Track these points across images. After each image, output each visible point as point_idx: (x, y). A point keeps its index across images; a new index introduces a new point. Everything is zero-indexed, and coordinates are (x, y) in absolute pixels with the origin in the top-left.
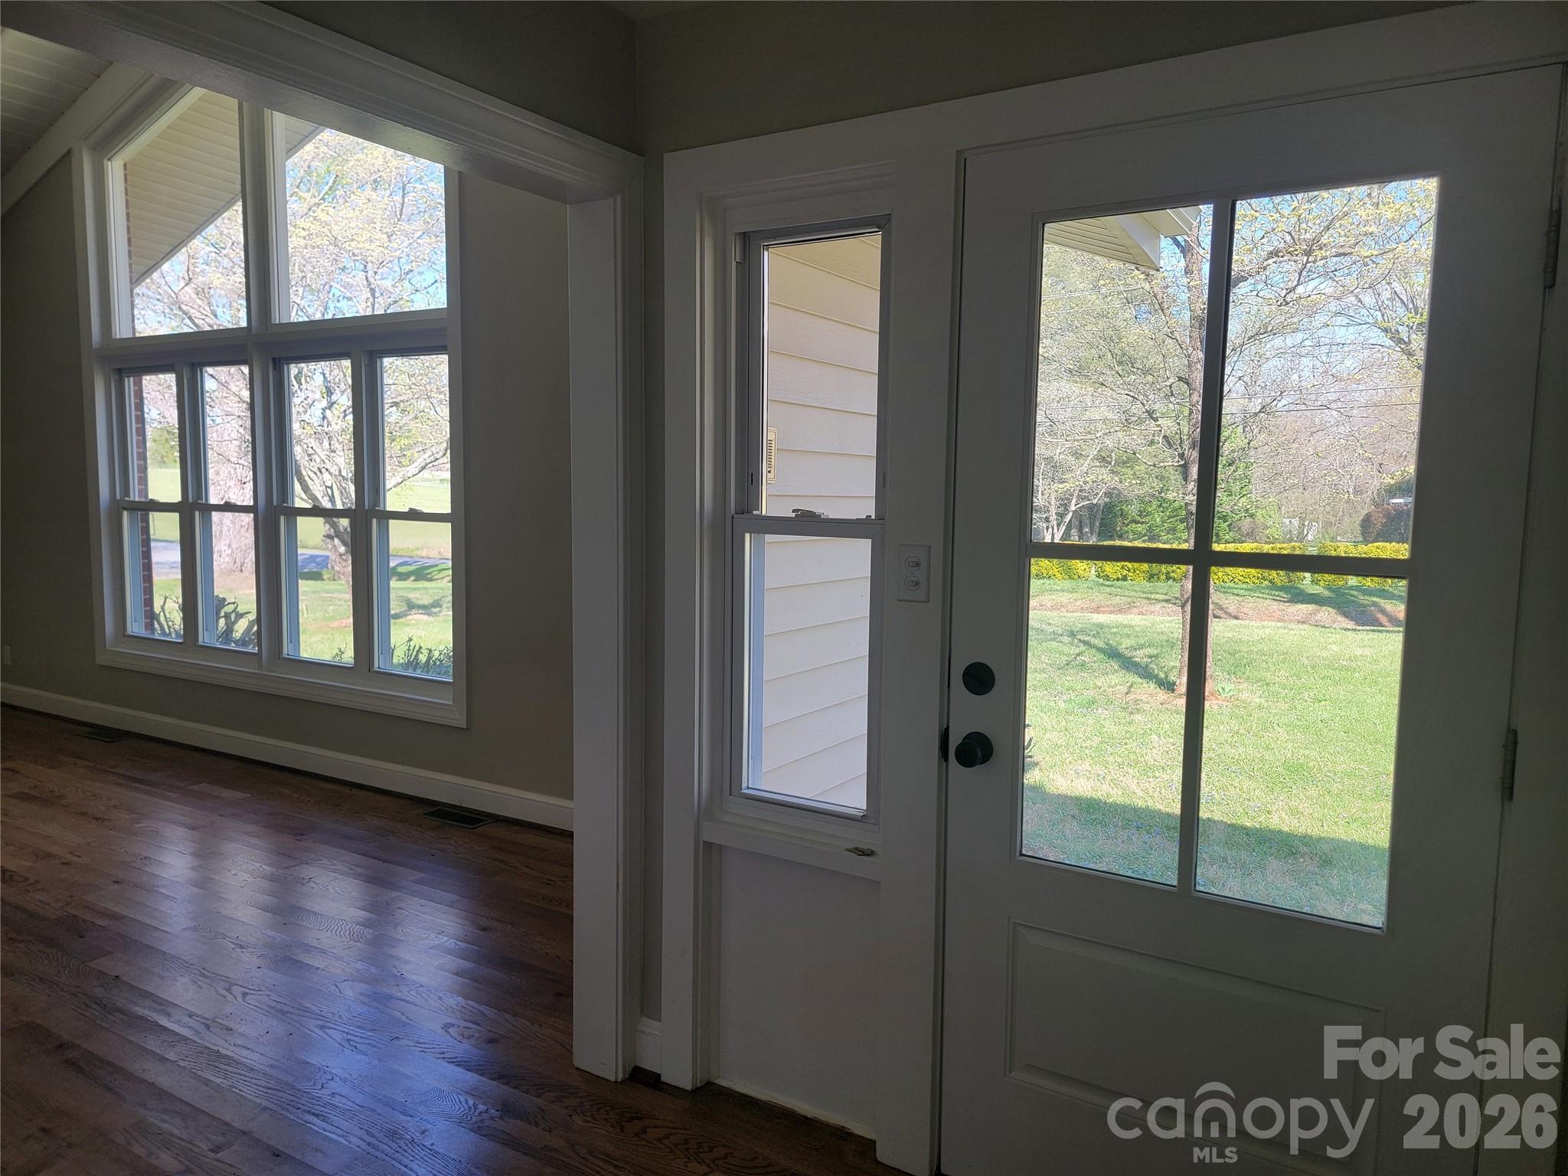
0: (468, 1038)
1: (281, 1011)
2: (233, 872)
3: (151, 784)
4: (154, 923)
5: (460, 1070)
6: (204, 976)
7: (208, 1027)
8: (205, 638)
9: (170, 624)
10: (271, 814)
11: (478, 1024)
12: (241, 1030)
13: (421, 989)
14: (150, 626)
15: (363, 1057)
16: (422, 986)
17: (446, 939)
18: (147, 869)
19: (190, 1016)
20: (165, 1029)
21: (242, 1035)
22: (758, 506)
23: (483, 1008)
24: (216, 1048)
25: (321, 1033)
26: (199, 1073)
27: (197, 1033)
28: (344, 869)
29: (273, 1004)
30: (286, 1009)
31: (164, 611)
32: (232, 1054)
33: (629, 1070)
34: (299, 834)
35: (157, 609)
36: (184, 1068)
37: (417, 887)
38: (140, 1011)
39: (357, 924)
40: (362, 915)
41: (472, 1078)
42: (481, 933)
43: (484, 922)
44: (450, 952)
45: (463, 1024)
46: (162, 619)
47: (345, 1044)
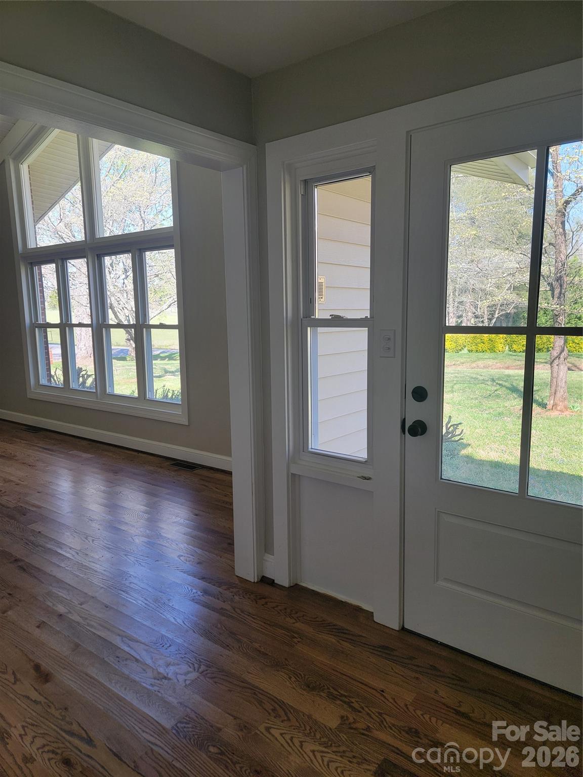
0: (189, 561)
1: (109, 548)
2: (88, 489)
3: (52, 450)
4: (55, 510)
5: (185, 575)
6: (76, 532)
7: (78, 554)
8: (73, 385)
9: (59, 380)
10: (103, 464)
11: (193, 556)
12: (91, 555)
13: (168, 540)
14: (49, 381)
15: (144, 568)
16: (169, 539)
17: (180, 519)
18: (51, 487)
19: (70, 549)
20: (60, 554)
21: (92, 557)
22: (313, 314)
23: (195, 549)
24: (81, 562)
25: (125, 558)
26: (74, 572)
27: (73, 556)
28: (135, 488)
29: (105, 544)
30: (110, 547)
31: (56, 374)
32: (87, 565)
33: (260, 578)
34: (116, 472)
35: (53, 373)
36: (68, 570)
37: (168, 496)
38: (49, 546)
39: (141, 512)
40: (143, 508)
41: (190, 578)
42: (195, 516)
43: (197, 512)
44: (181, 524)
45: (186, 555)
46: (55, 378)
47: (136, 562)
